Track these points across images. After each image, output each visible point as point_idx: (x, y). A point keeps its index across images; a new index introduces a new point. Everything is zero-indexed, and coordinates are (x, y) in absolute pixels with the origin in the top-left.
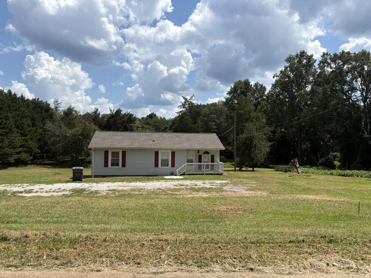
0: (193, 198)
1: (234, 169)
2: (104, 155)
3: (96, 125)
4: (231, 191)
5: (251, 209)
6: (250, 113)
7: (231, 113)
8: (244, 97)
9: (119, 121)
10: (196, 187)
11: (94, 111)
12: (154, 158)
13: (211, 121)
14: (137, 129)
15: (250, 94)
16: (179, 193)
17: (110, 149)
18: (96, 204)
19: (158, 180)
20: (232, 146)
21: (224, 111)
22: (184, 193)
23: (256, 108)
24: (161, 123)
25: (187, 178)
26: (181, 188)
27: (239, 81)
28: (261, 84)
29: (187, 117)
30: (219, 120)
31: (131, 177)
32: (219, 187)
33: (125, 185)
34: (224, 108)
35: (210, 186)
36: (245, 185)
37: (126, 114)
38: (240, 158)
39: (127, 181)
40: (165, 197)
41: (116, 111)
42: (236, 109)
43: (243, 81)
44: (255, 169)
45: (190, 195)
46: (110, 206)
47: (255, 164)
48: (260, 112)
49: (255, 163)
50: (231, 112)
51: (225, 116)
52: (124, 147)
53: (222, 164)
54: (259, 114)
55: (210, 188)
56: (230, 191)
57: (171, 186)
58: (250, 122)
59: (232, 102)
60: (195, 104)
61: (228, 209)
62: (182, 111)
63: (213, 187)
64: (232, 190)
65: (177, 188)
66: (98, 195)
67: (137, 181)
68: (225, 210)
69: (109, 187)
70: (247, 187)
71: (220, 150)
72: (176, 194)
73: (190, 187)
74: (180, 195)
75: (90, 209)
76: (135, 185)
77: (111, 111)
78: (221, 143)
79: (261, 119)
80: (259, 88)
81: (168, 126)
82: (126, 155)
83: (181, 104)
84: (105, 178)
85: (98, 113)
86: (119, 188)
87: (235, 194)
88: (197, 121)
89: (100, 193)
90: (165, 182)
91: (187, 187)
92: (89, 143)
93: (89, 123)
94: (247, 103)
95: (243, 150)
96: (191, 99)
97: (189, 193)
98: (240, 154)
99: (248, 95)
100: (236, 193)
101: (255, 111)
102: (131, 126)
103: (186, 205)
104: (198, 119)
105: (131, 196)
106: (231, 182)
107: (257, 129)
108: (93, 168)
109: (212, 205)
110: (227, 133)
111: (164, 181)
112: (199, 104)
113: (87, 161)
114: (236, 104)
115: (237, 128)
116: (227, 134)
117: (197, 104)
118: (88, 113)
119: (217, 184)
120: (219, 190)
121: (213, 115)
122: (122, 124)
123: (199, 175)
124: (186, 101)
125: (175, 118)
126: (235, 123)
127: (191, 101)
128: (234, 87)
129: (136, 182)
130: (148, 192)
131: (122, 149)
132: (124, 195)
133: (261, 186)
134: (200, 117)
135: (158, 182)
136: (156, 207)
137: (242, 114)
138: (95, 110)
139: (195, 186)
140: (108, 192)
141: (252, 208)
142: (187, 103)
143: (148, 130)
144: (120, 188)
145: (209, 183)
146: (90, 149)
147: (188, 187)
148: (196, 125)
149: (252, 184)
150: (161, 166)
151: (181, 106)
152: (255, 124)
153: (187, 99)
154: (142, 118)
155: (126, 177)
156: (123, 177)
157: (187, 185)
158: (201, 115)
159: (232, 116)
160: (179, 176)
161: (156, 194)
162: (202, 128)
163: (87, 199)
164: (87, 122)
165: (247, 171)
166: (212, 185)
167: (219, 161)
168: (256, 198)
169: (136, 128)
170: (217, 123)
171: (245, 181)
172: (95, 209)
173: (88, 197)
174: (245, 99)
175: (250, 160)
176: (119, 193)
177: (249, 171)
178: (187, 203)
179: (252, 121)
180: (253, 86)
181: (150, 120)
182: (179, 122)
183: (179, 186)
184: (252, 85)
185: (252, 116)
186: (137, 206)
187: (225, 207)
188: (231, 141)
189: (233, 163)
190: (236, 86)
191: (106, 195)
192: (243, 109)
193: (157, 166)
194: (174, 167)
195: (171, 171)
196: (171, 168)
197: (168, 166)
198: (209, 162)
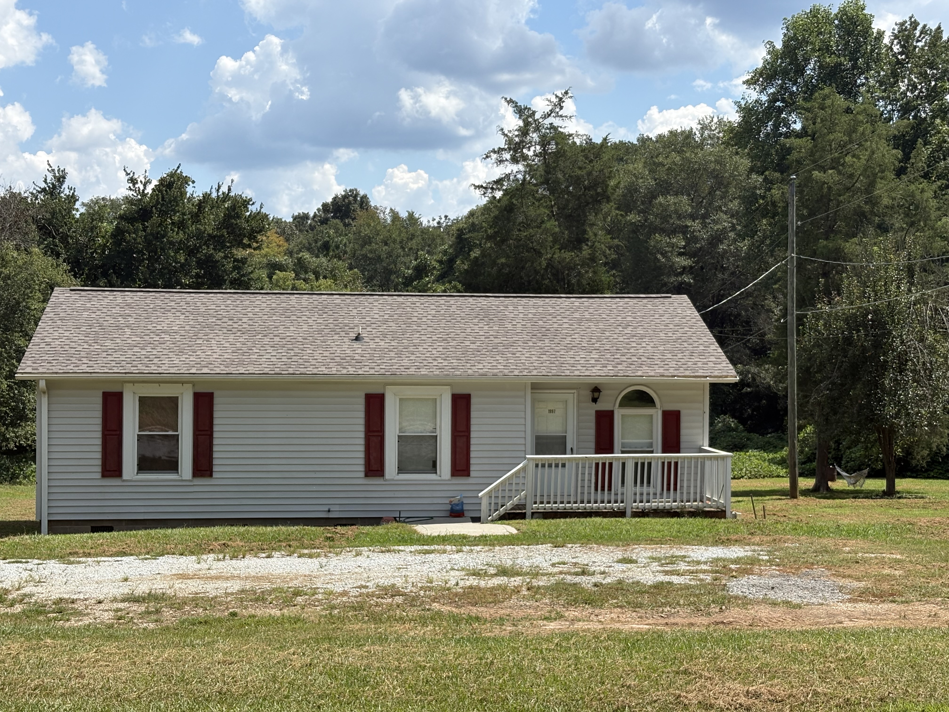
0: (568, 639)
1: (785, 484)
2: (99, 414)
3: (58, 255)
4: (774, 604)
5: (881, 700)
6: (872, 184)
7: (769, 183)
8: (840, 100)
9: (177, 236)
10: (586, 582)
11: (43, 185)
12: (362, 428)
13: (662, 231)
14: (270, 277)
15: (872, 82)
16: (492, 611)
17: (134, 382)
18: (60, 670)
19: (383, 544)
20: (776, 362)
21: (732, 175)
22: (521, 614)
23: (906, 158)
24: (394, 241)
25: (534, 533)
26: (503, 588)
27: (814, 13)
28: (934, 28)
29: (532, 212)
30: (705, 225)
31: (242, 529)
32: (708, 578)
33: (213, 573)
34: (736, 158)
35: (661, 578)
36: (848, 572)
37: (214, 195)
38: (817, 424)
39: (221, 552)
40: (420, 631)
41: (162, 181)
42: (799, 162)
43: (834, 11)
44: (901, 484)
45: (552, 626)
46: (133, 679)
47: (899, 460)
48: (926, 176)
49: (899, 452)
50: (772, 182)
51: (736, 202)
52: (205, 370)
53: (723, 458)
54: (923, 191)
55: (659, 587)
56: (765, 601)
57: (453, 578)
58: (871, 230)
59: (776, 127)
60: (578, 141)
61: (757, 695)
62: (508, 176)
63: (675, 579)
64: (779, 596)
65: (482, 584)
66: (73, 623)
67: (274, 549)
68: (742, 700)
69: (126, 580)
70: (858, 579)
71: (713, 386)
72: (477, 619)
73: (553, 580)
74: (501, 621)
75: (30, 695)
76: (263, 572)
77: (133, 181)
78: (715, 348)
79: (934, 215)
80: (922, 49)
81: (432, 261)
82: (216, 415)
83: (501, 143)
84: (105, 534)
85: (67, 192)
86: (178, 585)
87: (796, 619)
88: (585, 232)
89: (78, 614)
90: (418, 557)
91: (535, 583)
92: (20, 353)
93: (17, 248)
94: (855, 131)
95: (833, 383)
96: (551, 111)
97: (544, 612)
98: (819, 403)
99: (863, 89)
100: (799, 611)
101: (900, 172)
102: (236, 260)
103: (530, 677)
104: (591, 217)
105: (242, 626)
106: (769, 553)
107: (910, 271)
108: (45, 483)
109: (671, 675)
110: (748, 294)
111: (413, 548)
112: (598, 140)
113: (12, 446)
114: (799, 135)
115: (801, 265)
116: (750, 301)
117: (589, 141)
118: (13, 195)
119: (698, 563)
120: (705, 599)
121: (671, 199)
122: (191, 252)
123: (598, 520)
124: (527, 124)
125: (472, 214)
126: (793, 240)
127: (557, 122)
128: (786, 45)
129: (268, 557)
130: (333, 607)
131: (194, 384)
132: (206, 622)
133: (933, 575)
134: (605, 207)
135: (381, 555)
136: (373, 688)
137: (830, 188)
138: (50, 177)
139: (577, 574)
140: (121, 605)
141: (885, 690)
142: (535, 136)
143: (329, 282)
144: (183, 586)
145: (654, 559)
146: (24, 383)
147: (541, 584)
148: (580, 249)
149: (882, 563)
150: (401, 470)
151: (500, 150)
152: (900, 246)
153: (534, 113)
154: (295, 218)
155: (217, 530)
156: (203, 531)
157: (535, 573)
158: (608, 200)
159: (774, 204)
160: (492, 521)
161: (376, 618)
162: (612, 269)
163: (17, 645)
164: (11, 244)
165: (856, 494)
166: (666, 573)
167: (706, 441)
168: (905, 639)
169: (264, 274)
170: (695, 239)
171: (847, 549)
172: (55, 697)
173: (21, 635)
174: (848, 111)
175: (872, 438)
176: (178, 613)
177: (870, 495)
178: (540, 666)
179: (883, 229)
180: (886, 41)
181: (341, 225)
182: (489, 238)
183: (493, 576)
184: (881, 34)
185: (886, 201)
186: (274, 679)
187: (737, 686)
188: (769, 337)
189: (784, 453)
190: (794, 38)
191: (111, 626)
192: (836, 164)
193: (377, 471)
194: (468, 475)
195: (452, 499)
196: (449, 480)
197: (436, 470)
198: (654, 448)
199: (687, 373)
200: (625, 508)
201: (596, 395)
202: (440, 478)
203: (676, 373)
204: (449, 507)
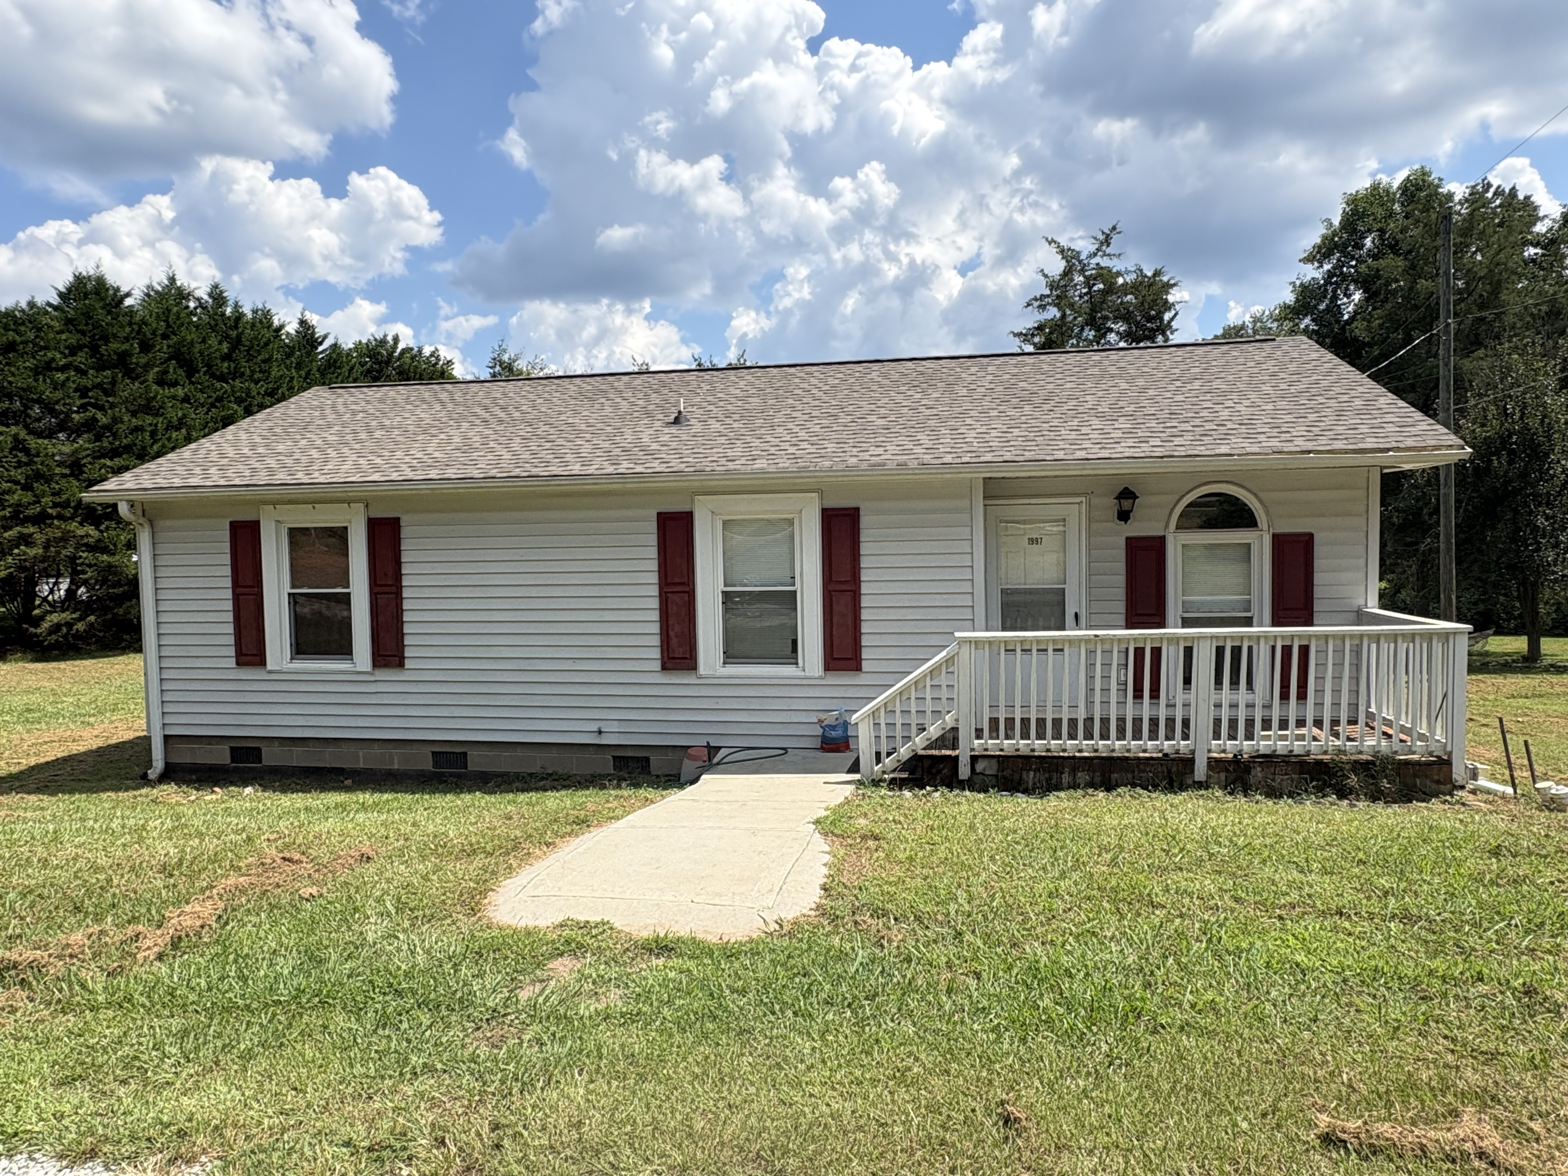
2: (227, 559)
12: (654, 578)
27: (1375, 188)
28: (1508, 189)
43: (1396, 184)
60: (1127, 278)
62: (1049, 321)
80: (1497, 207)
82: (404, 557)
83: (1044, 288)
96: (1098, 250)
108: (153, 674)
124: (1070, 266)
127: (1105, 262)
128: (1345, 219)
131: (366, 500)
142: (1079, 279)
150: (730, 657)
153: (1078, 253)
167: (1373, 597)
180: (1457, 203)
190: (1354, 212)
193: (685, 658)
194: (858, 668)
195: (823, 716)
196: (820, 678)
197: (797, 658)
198: (1254, 612)
199: (1339, 445)
200: (1193, 752)
201: (1126, 504)
202: (803, 674)
203: (1310, 446)
204: (819, 731)
